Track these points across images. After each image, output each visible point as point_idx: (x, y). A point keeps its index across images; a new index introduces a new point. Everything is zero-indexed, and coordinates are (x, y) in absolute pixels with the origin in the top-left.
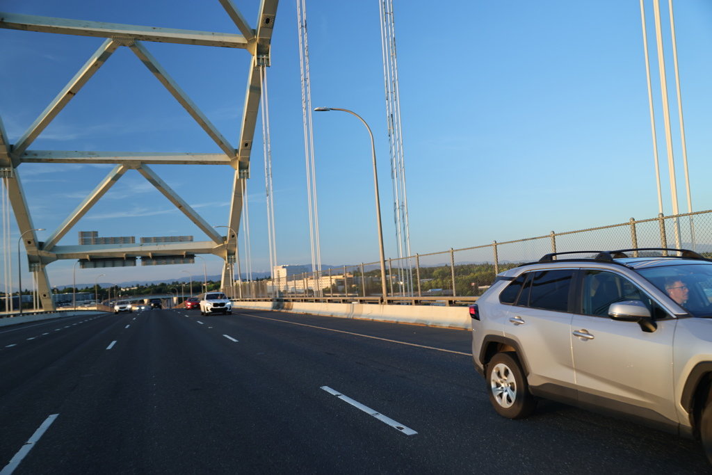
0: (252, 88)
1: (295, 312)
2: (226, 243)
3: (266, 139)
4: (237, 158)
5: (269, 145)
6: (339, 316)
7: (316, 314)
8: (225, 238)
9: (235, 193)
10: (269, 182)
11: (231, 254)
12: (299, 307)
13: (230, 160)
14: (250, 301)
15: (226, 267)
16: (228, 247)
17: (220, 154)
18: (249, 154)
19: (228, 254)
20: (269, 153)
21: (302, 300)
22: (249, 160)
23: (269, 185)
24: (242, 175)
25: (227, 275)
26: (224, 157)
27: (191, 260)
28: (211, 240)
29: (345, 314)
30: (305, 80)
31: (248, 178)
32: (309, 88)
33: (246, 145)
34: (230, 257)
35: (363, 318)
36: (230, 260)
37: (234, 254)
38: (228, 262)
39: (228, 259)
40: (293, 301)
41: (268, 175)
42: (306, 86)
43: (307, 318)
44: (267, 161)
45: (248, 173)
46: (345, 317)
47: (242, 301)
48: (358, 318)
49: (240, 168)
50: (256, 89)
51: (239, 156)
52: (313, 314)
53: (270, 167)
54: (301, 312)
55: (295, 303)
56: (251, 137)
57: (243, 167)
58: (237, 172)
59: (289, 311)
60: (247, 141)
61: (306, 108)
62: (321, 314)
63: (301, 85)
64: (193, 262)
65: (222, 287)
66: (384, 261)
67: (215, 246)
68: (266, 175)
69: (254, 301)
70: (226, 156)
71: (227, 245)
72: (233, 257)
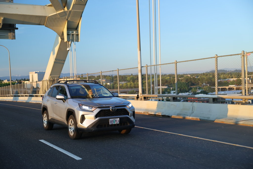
19: (68, 29)
27: (10, 34)
34: (71, 32)
36: (71, 37)
37: (77, 29)
39: (68, 35)
64: (14, 37)
67: (51, 12)
71: (70, 12)
72: (74, 32)
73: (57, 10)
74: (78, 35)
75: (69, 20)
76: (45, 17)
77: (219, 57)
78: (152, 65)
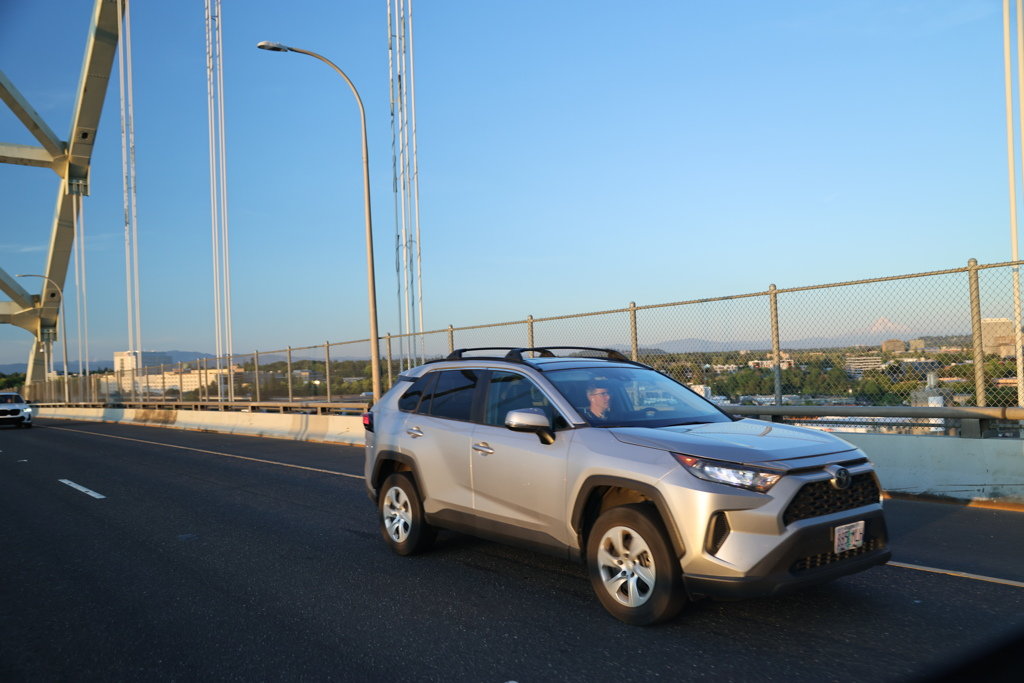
0: (99, 33)
1: (182, 427)
2: (38, 306)
3: (127, 125)
4: (65, 158)
5: (132, 136)
6: (276, 436)
7: (228, 431)
8: (37, 298)
9: (60, 220)
10: (130, 201)
11: (48, 325)
12: (189, 419)
13: (51, 159)
14: (85, 406)
15: (38, 348)
16: (44, 315)
17: (32, 148)
18: (90, 153)
19: (42, 326)
20: (133, 151)
21: (196, 407)
22: (89, 163)
23: (130, 206)
24: (74, 188)
25: (39, 362)
26: (41, 154)
28: (9, 299)
29: (290, 433)
30: (213, 19)
31: (85, 194)
32: (219, 34)
33: (85, 135)
34: (45, 331)
35: (331, 440)
36: (46, 337)
37: (54, 326)
38: (42, 340)
39: (42, 334)
40: (178, 407)
41: (129, 188)
42: (214, 29)
43: (208, 438)
44: (128, 163)
45: (86, 186)
46: (292, 438)
47: (69, 406)
48: (321, 440)
49: (72, 176)
50: (107, 36)
51: (69, 153)
52: (221, 431)
53: (133, 173)
54: (195, 428)
55: (179, 411)
56: (95, 122)
57: (77, 174)
58: (65, 182)
59: (169, 426)
60: (86, 129)
61: (214, 69)
62: (235, 432)
63: (204, 26)
65: (28, 381)
66: (378, 339)
67: (17, 310)
68: (125, 188)
69: (94, 406)
70: (45, 151)
71: (42, 309)
72: (51, 331)
73: (24, 307)
74: (55, 334)
75: (42, 316)
76: (9, 316)
77: (536, 321)
78: (403, 333)
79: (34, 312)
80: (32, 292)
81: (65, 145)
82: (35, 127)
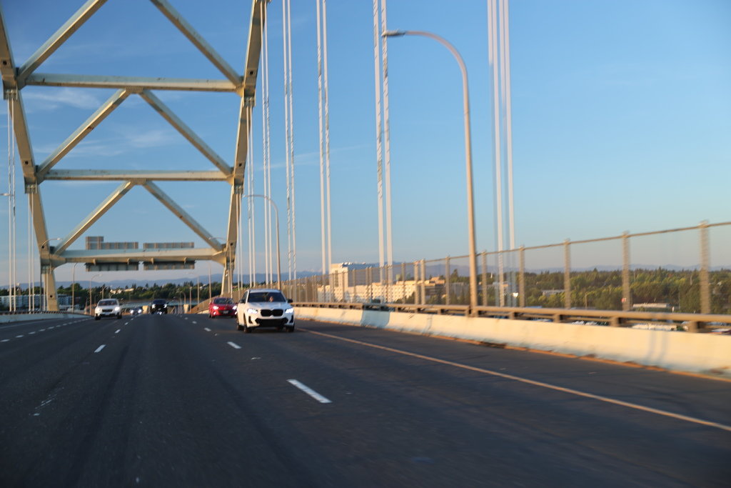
2: (225, 250)
8: (224, 246)
11: (230, 261)
13: (226, 177)
17: (216, 172)
19: (227, 262)
24: (237, 190)
25: (226, 281)
27: (191, 266)
28: (211, 247)
31: (242, 194)
33: (240, 165)
34: (229, 264)
37: (233, 261)
38: (227, 269)
39: (227, 266)
45: (242, 190)
51: (234, 174)
57: (238, 184)
58: (232, 188)
60: (240, 162)
67: (215, 253)
70: (222, 173)
73: (218, 251)
74: (234, 266)
75: (227, 256)
76: (211, 256)
79: (223, 253)
80: (222, 242)
81: (232, 169)
82: (218, 163)
